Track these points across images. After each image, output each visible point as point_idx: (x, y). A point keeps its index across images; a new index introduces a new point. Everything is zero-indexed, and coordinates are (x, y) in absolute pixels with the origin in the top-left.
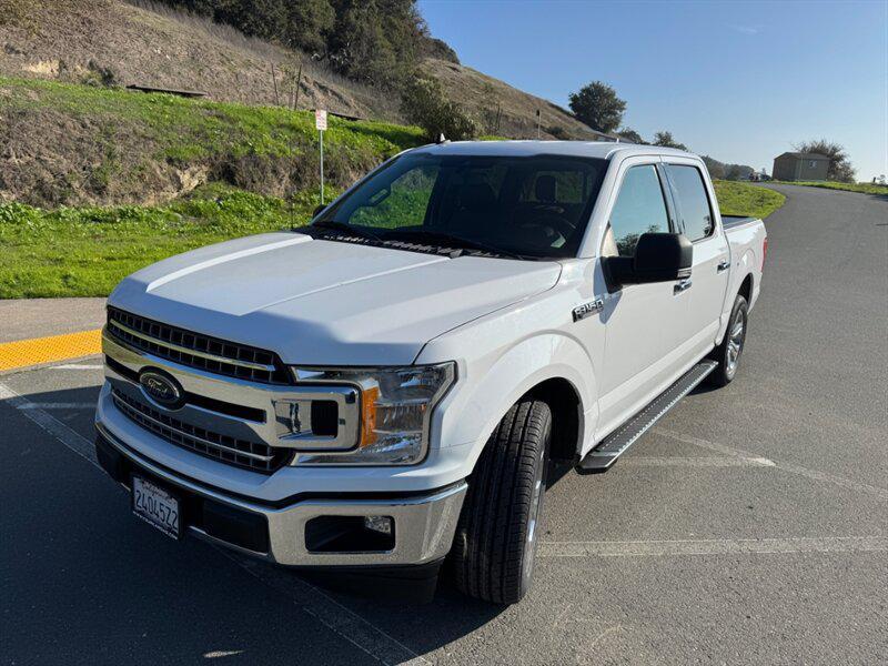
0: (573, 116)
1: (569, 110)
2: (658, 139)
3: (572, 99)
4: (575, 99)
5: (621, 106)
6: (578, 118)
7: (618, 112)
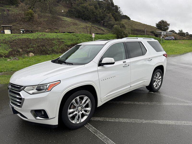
0: (157, 28)
2: (179, 31)
4: (157, 24)
7: (168, 26)
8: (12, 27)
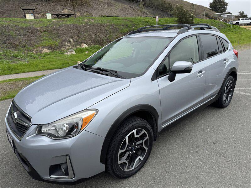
0: (210, 9)
1: (209, 8)
2: (239, 14)
3: (210, 4)
4: (211, 4)
5: (227, 4)
6: (212, 10)
7: (226, 6)
8: (34, 10)
